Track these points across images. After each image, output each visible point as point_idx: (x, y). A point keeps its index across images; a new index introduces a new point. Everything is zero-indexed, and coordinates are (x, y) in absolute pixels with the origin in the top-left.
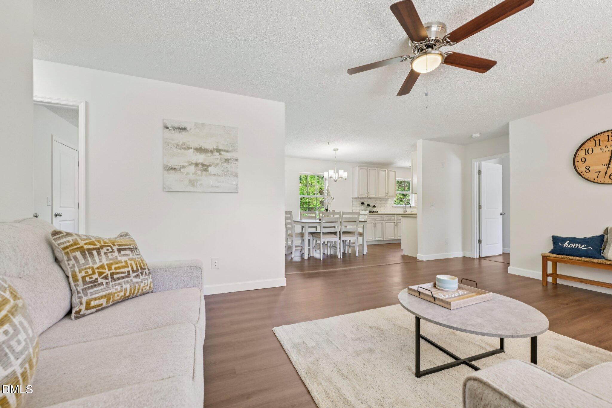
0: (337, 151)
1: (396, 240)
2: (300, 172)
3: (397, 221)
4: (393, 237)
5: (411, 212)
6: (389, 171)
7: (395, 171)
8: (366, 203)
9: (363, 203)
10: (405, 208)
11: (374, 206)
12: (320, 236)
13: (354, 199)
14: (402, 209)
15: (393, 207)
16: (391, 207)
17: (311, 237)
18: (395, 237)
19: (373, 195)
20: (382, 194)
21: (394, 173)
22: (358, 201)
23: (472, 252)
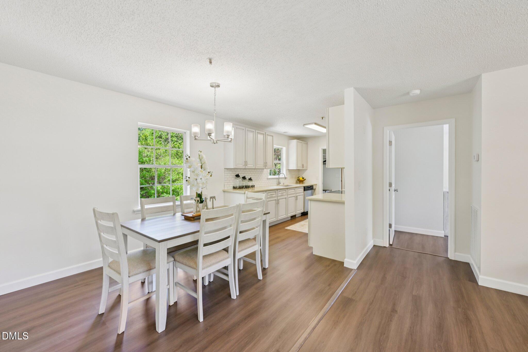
0: (216, 89)
1: (277, 221)
2: (139, 123)
3: (279, 198)
4: (273, 218)
5: (284, 183)
6: (267, 135)
7: (273, 136)
8: (241, 176)
9: (238, 176)
10: (279, 180)
11: (250, 179)
12: (196, 263)
13: (227, 170)
14: (276, 180)
15: (268, 179)
16: (266, 180)
17: (171, 264)
18: (276, 219)
19: (250, 165)
20: (260, 165)
21: (271, 137)
22: (230, 172)
23: (383, 239)
